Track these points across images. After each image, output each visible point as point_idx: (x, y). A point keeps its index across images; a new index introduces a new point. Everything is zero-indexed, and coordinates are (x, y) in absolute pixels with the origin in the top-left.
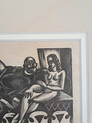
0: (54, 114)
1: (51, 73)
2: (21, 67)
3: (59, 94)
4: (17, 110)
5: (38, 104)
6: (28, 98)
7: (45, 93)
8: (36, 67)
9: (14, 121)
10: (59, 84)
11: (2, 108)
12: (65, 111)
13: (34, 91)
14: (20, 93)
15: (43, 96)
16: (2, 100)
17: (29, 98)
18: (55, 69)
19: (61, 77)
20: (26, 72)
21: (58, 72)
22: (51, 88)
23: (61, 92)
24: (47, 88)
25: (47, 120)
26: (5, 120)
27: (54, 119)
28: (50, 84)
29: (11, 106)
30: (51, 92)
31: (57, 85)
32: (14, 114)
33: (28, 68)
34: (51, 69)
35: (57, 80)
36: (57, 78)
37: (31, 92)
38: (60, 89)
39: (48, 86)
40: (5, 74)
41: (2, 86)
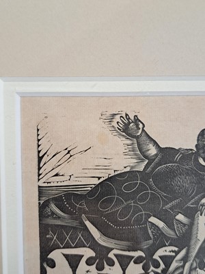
2: (191, 150)
9: (177, 264)
11: (152, 237)
14: (189, 204)
16: (153, 220)
20: (201, 161)
29: (172, 233)
32: (176, 249)
40: (159, 164)
41: (154, 190)
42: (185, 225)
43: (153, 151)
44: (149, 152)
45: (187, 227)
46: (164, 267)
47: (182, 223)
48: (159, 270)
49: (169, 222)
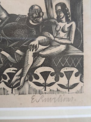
0: (62, 71)
1: (60, 24)
2: (25, 16)
3: (67, 48)
4: (20, 64)
5: (44, 58)
6: (32, 51)
7: (52, 46)
8: (42, 17)
9: (17, 78)
10: (68, 37)
11: (3, 62)
12: (75, 67)
13: (39, 44)
14: (23, 45)
15: (50, 49)
17: (34, 51)
18: (64, 19)
19: (70, 29)
20: (31, 22)
21: (68, 23)
22: (60, 41)
23: (71, 46)
24: (54, 40)
25: (54, 77)
26: (5, 76)
27: (62, 76)
28: (58, 36)
29: (14, 60)
30: (59, 45)
31: (66, 38)
32: (16, 69)
33: (33, 17)
34: (59, 20)
35: (66, 32)
36: (66, 29)
37: (37, 45)
38: (70, 42)
39: (56, 39)
40: (7, 22)
41: (4, 36)
42: (21, 56)
43: (4, 16)
44: (2, 16)
45: (22, 57)
46: (9, 79)
47: (19, 55)
48: (7, 81)
49: (12, 54)
